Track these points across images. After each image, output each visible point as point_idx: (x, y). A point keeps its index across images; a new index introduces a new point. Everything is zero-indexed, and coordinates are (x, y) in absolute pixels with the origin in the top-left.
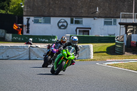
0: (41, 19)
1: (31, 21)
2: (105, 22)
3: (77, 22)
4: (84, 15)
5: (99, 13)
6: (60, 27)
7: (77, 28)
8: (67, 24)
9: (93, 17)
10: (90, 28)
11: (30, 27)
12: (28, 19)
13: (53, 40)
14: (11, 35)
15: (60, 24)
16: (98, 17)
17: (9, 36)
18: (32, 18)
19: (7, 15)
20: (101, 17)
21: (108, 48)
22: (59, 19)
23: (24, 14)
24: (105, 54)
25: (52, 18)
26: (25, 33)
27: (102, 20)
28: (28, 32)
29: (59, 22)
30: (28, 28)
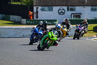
0: (46, 8)
1: (39, 10)
2: (91, 9)
3: (72, 10)
4: (76, 4)
5: (87, 3)
6: (60, 14)
7: (72, 14)
8: (65, 11)
9: (83, 6)
10: (81, 14)
11: (39, 14)
12: (37, 8)
13: (55, 23)
14: (25, 20)
15: (60, 11)
16: (87, 6)
17: (24, 21)
18: (40, 8)
19: (22, 6)
20: (89, 6)
21: (94, 28)
22: (59, 7)
23: (34, 4)
24: (92, 32)
25: (54, 7)
26: (35, 18)
27: (90, 8)
28: (37, 17)
29: (59, 10)
30: (37, 15)
